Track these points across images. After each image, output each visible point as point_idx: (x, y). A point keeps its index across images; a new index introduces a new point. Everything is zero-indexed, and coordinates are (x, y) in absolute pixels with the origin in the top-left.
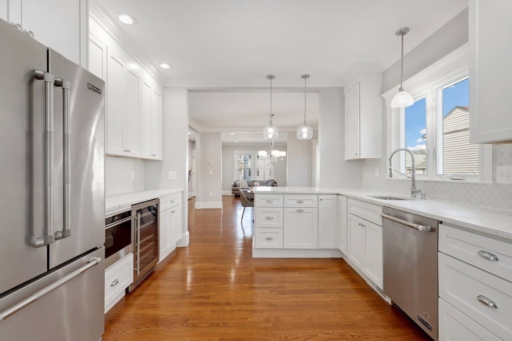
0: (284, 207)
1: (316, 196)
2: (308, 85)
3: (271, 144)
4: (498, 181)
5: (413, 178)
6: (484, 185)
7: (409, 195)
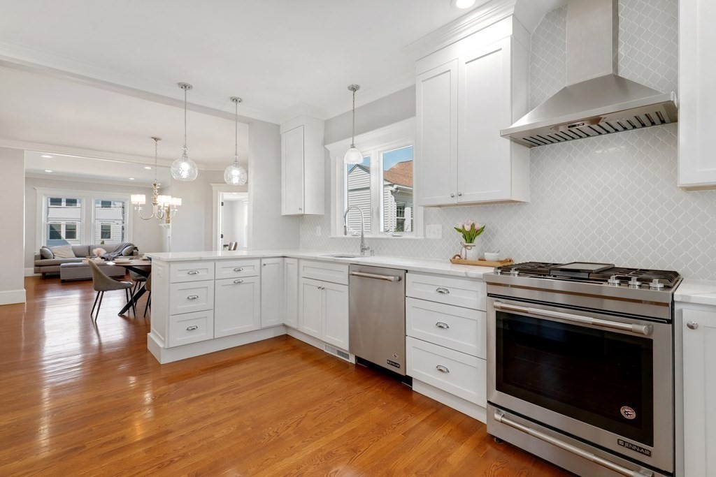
0: (215, 280)
1: (259, 261)
2: (240, 113)
3: (155, 185)
4: (428, 236)
5: (362, 236)
6: (417, 240)
7: (359, 254)
